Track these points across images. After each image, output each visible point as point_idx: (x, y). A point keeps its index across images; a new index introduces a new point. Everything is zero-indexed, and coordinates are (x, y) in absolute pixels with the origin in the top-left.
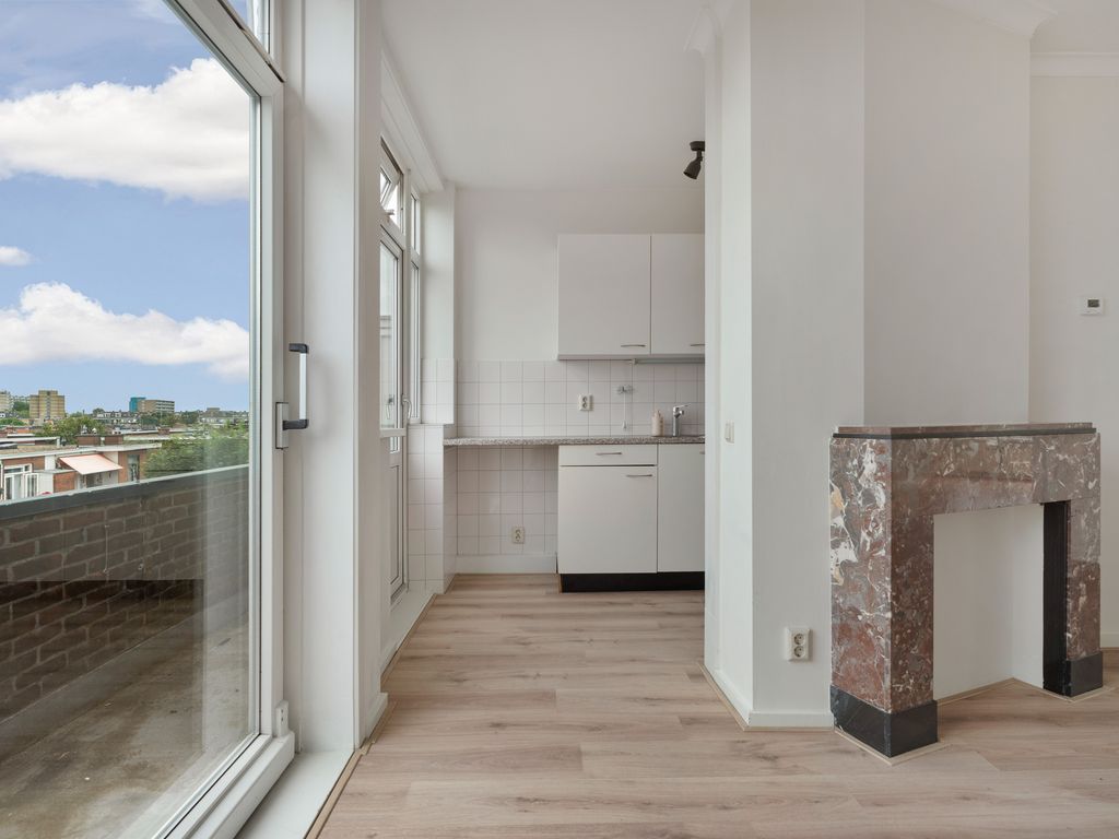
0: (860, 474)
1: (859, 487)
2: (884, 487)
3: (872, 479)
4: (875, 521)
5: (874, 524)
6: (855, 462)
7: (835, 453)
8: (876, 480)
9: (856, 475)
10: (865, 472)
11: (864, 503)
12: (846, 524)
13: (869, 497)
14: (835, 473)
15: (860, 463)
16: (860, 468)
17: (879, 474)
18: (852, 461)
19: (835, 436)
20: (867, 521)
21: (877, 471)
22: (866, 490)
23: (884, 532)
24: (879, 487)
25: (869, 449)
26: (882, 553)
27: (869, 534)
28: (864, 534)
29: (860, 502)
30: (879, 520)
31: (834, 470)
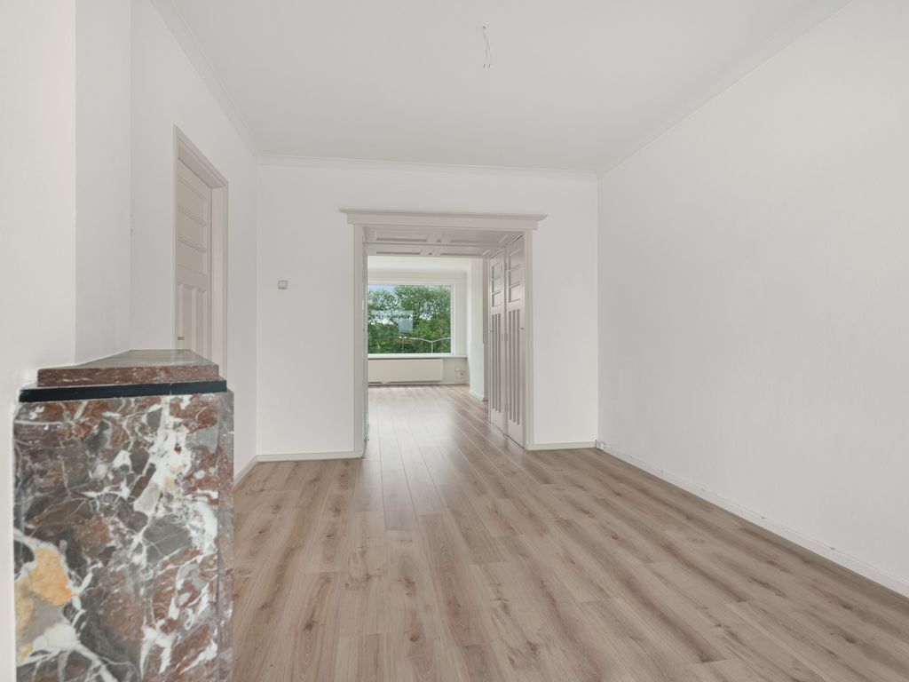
0: (137, 490)
1: (136, 521)
2: (212, 502)
3: (177, 492)
4: (188, 586)
5: (185, 597)
6: (123, 458)
7: (31, 447)
8: (191, 490)
9: (125, 492)
10: (157, 479)
11: (152, 555)
12: (87, 638)
13: (169, 537)
14: (38, 506)
15: (140, 459)
16: (141, 470)
17: (200, 475)
18: (112, 456)
19: (28, 397)
20: (160, 596)
21: (195, 469)
22: (160, 523)
23: (214, 604)
24: (201, 506)
25: (168, 419)
26: (210, 652)
27: (170, 626)
28: (153, 636)
29: (140, 559)
30: (197, 582)
31: (28, 500)
